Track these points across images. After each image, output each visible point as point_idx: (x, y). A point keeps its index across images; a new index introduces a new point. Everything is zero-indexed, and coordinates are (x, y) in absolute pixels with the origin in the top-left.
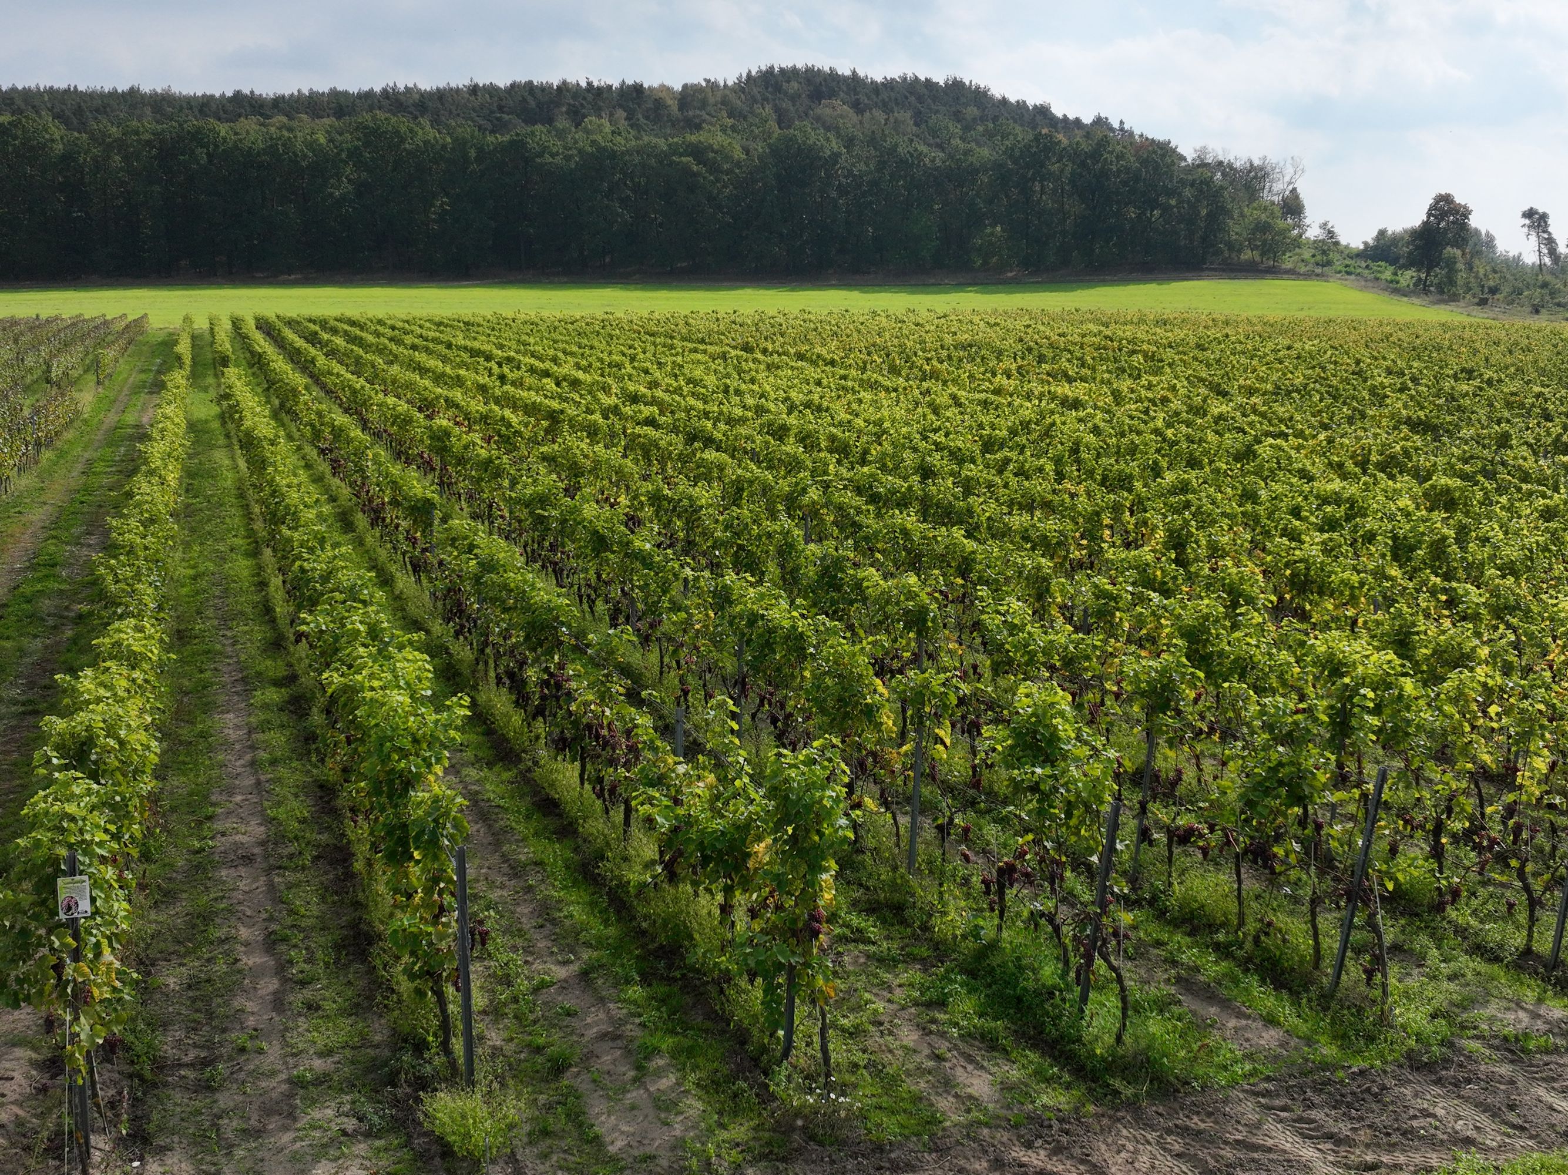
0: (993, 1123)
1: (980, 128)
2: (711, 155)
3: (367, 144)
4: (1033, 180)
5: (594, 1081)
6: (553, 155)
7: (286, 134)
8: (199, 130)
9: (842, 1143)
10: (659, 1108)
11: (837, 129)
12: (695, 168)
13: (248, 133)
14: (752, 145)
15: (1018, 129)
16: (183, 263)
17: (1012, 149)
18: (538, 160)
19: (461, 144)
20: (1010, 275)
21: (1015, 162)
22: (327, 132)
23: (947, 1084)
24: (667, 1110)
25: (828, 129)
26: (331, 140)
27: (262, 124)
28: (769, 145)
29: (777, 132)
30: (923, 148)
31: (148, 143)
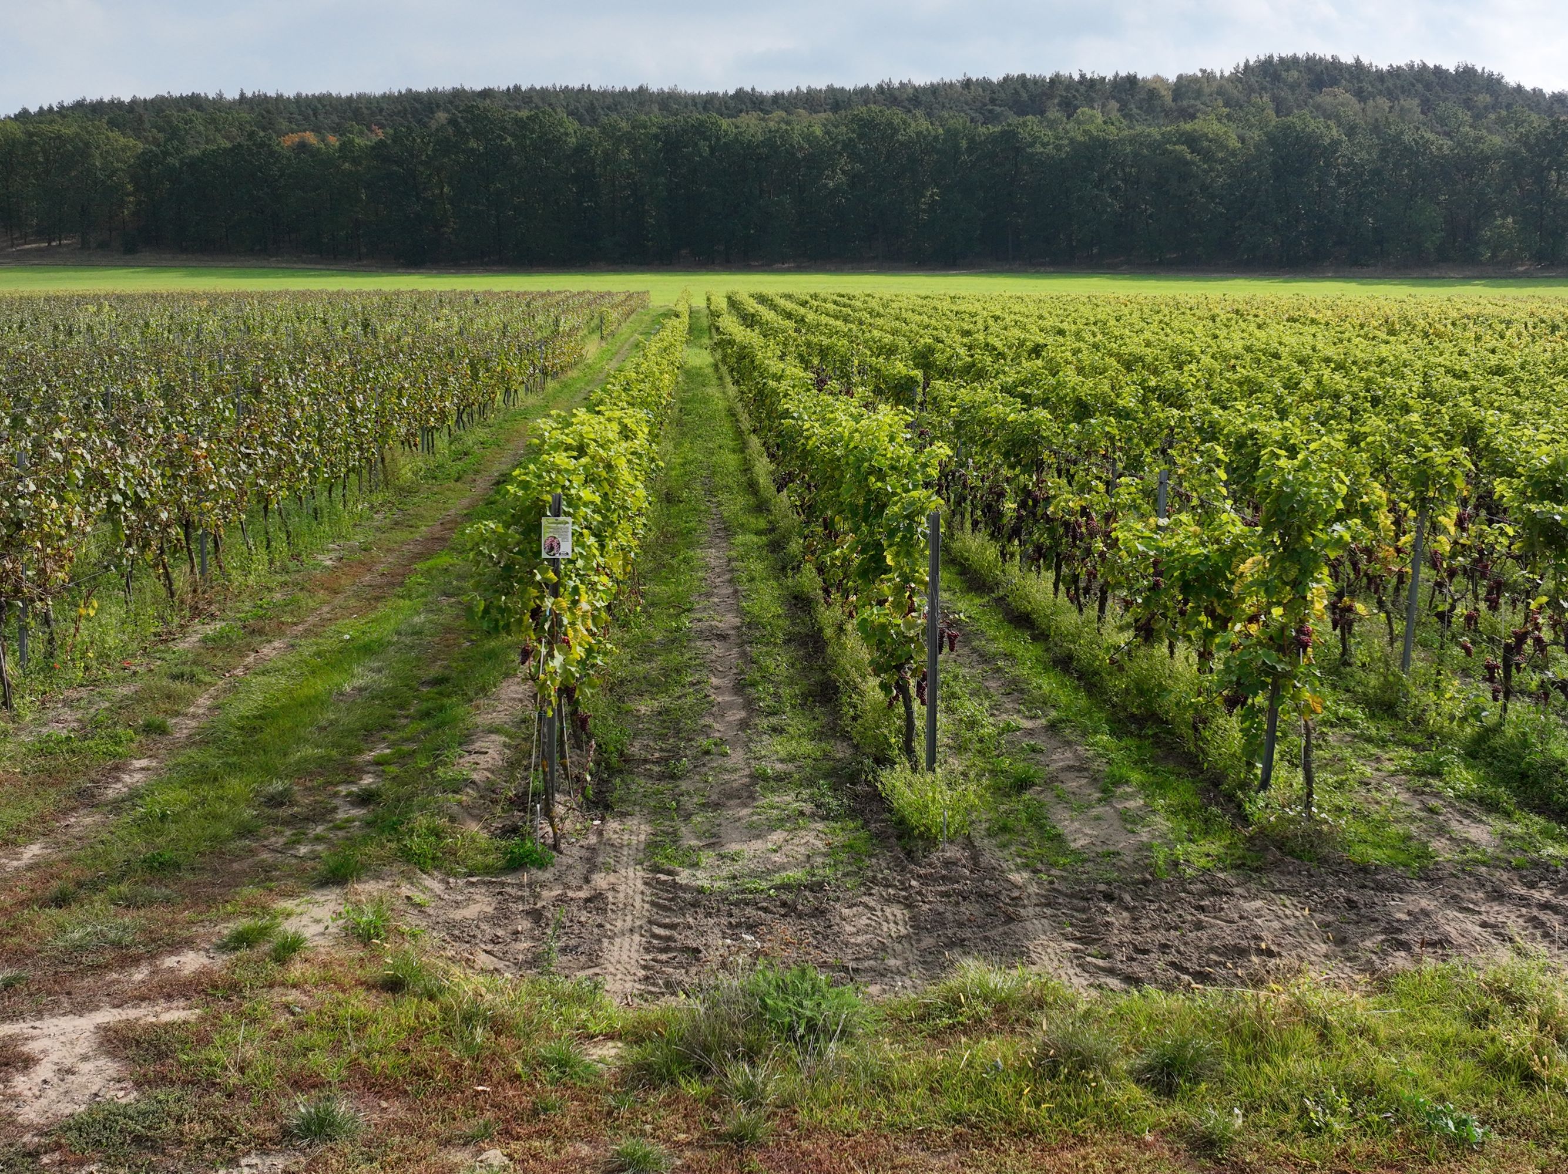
1: (1492, 116)
2: (1205, 144)
3: (861, 136)
4: (1550, 169)
6: (1044, 145)
7: (784, 126)
8: (702, 123)
11: (1338, 118)
12: (1189, 157)
13: (748, 126)
14: (1248, 134)
15: (1534, 117)
16: (683, 252)
17: (1527, 136)
18: (1029, 150)
19: (952, 135)
20: (1520, 269)
21: (1530, 150)
22: (824, 125)
25: (1328, 117)
26: (828, 133)
27: (763, 119)
28: (1266, 134)
29: (1274, 120)
30: (1429, 136)
31: (656, 137)
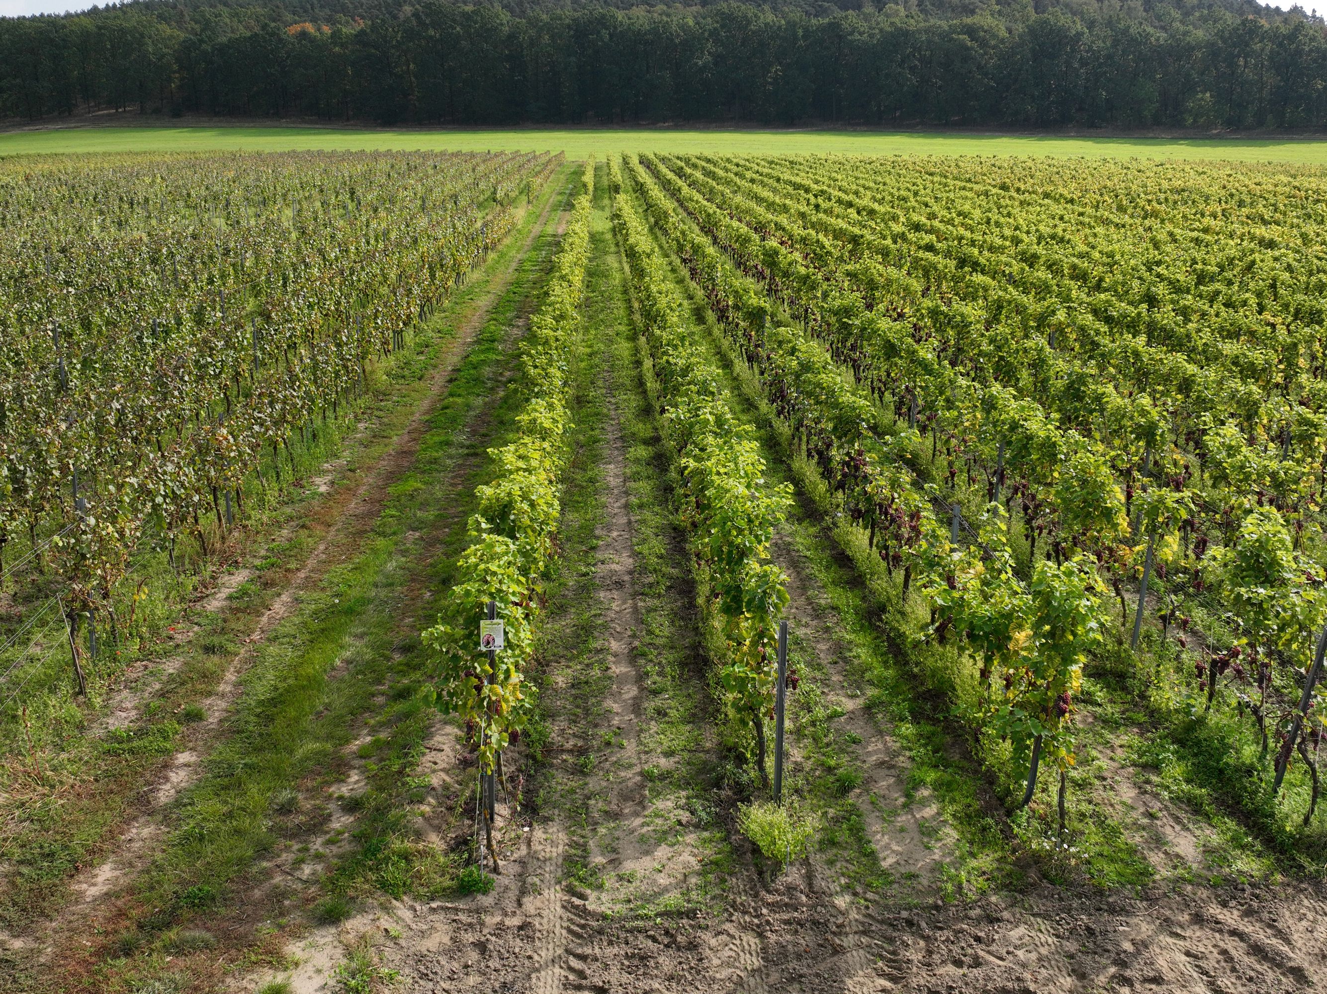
0: (1197, 881)
1: (1197, 14)
2: (982, 34)
3: (722, 27)
4: (1239, 56)
5: (872, 803)
6: (861, 34)
7: (665, 18)
8: (603, 16)
9: (1070, 884)
10: (923, 834)
11: (1082, 13)
12: (969, 44)
13: (638, 18)
14: (1014, 26)
15: (1228, 15)
16: (590, 113)
17: (1223, 31)
18: (849, 38)
19: (792, 25)
20: (1215, 132)
21: (1224, 42)
22: (695, 17)
23: (1158, 841)
24: (929, 835)
25: (1074, 14)
26: (698, 23)
27: (649, 12)
28: (1027, 26)
29: (1033, 16)
30: (1150, 29)
31: (569, 27)
